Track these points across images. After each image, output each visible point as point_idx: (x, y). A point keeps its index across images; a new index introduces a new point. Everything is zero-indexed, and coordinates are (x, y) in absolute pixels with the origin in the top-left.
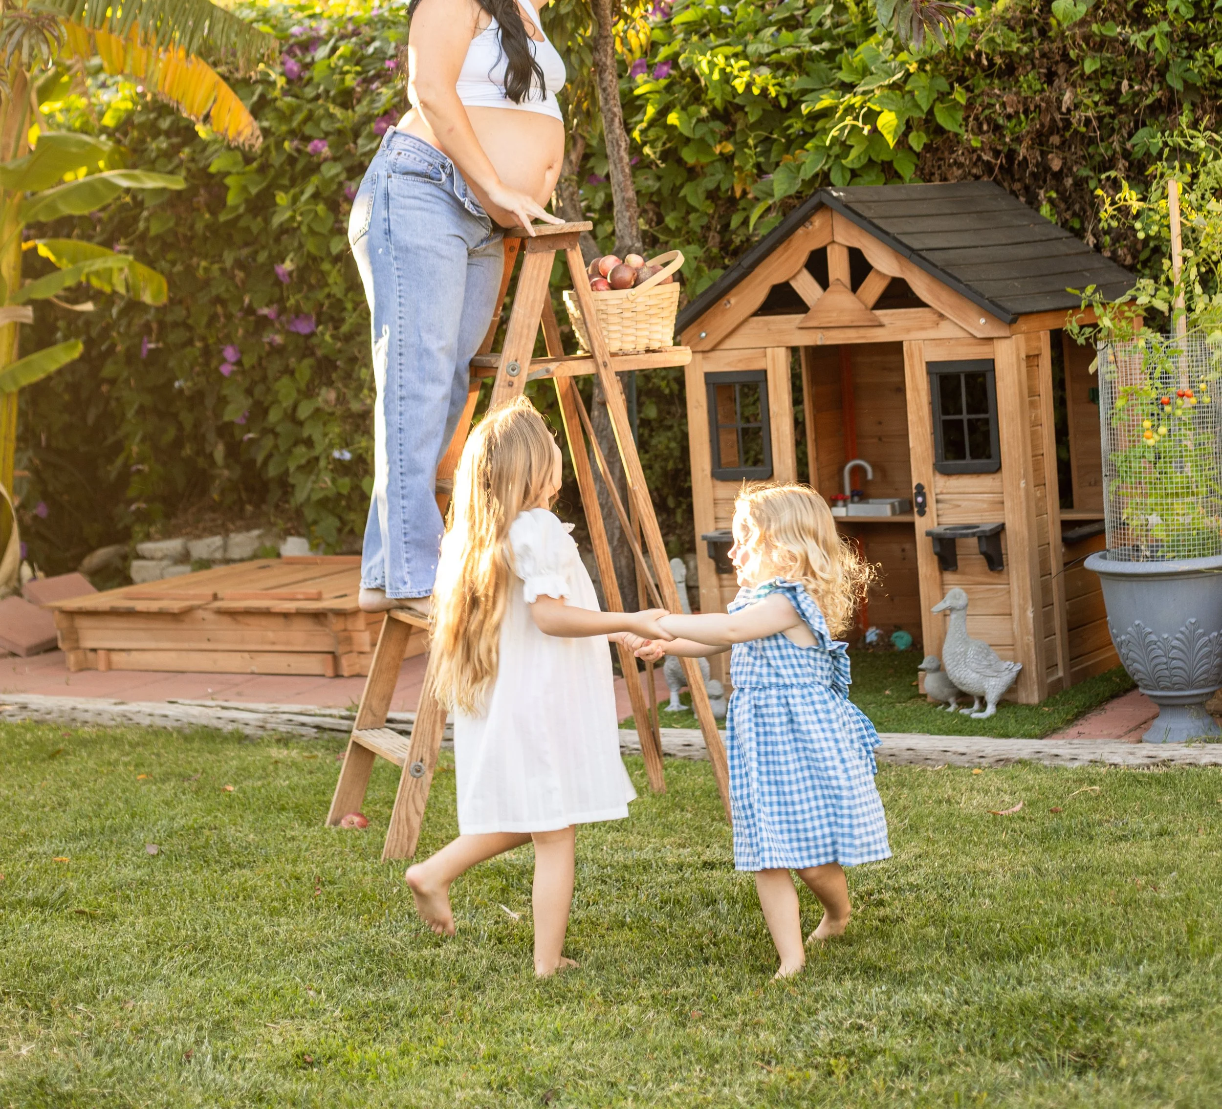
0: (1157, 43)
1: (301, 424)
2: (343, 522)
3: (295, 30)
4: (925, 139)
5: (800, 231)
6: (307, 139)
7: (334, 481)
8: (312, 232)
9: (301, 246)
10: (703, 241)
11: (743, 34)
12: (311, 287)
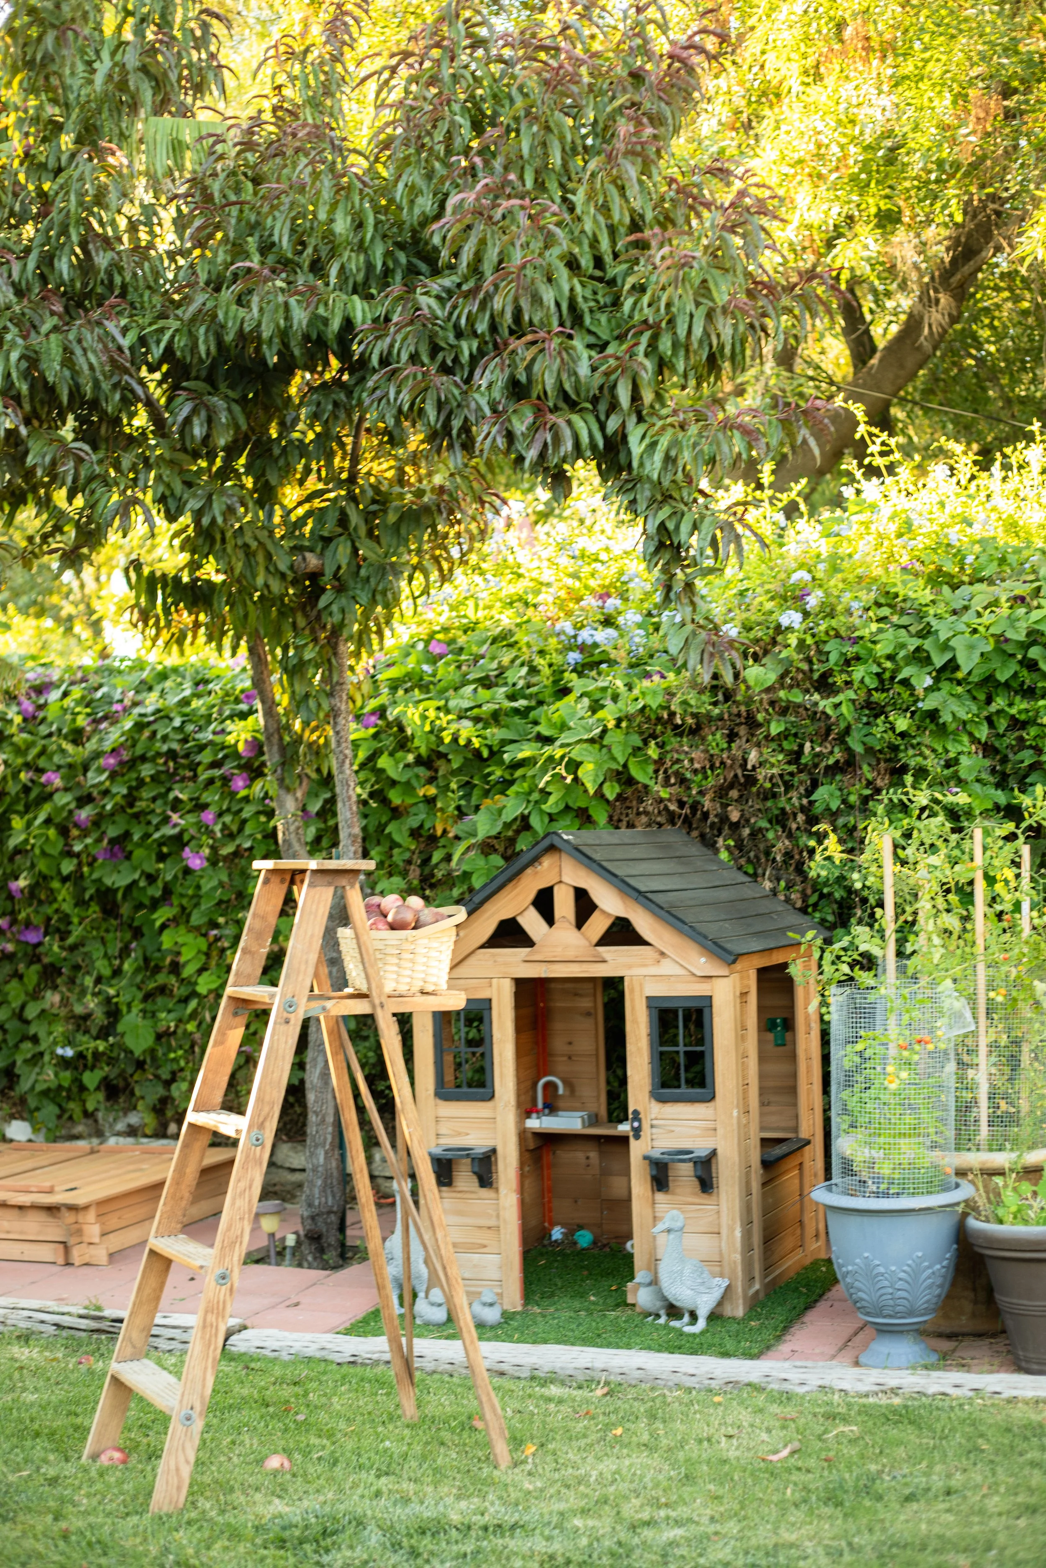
0: (844, 709)
1: (27, 1022)
2: (63, 1110)
3: (30, 675)
4: (617, 789)
5: (529, 871)
6: (41, 771)
7: (56, 1075)
8: (44, 853)
9: (33, 866)
10: (404, 874)
11: (446, 690)
12: (41, 902)
